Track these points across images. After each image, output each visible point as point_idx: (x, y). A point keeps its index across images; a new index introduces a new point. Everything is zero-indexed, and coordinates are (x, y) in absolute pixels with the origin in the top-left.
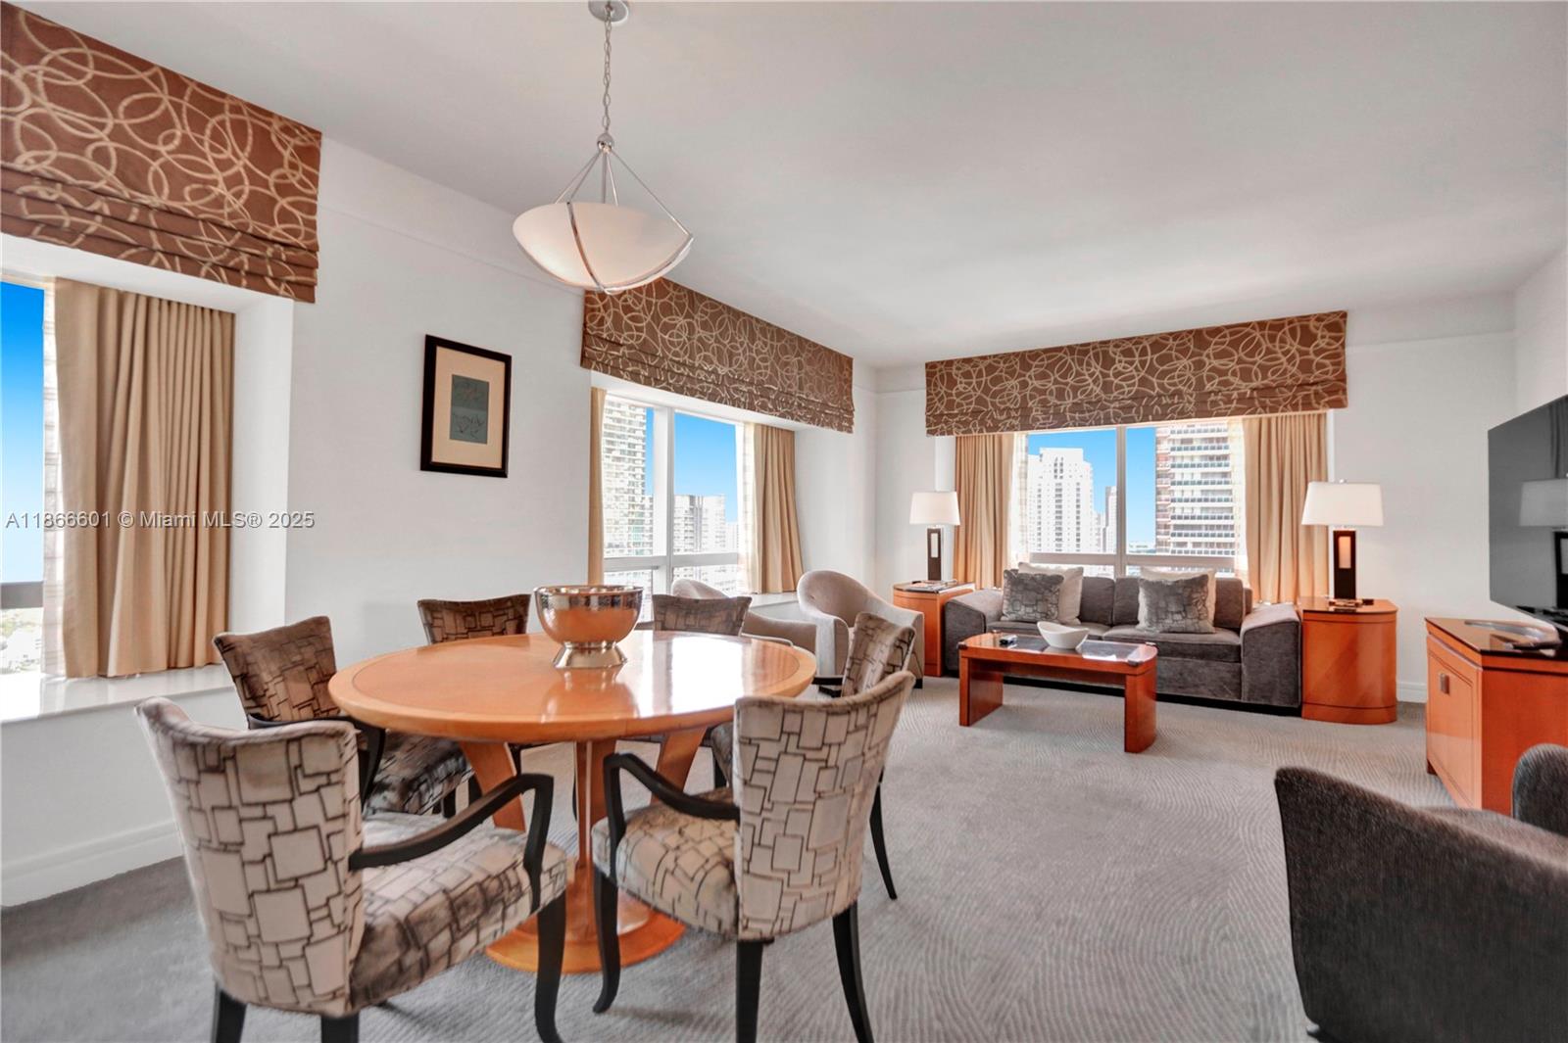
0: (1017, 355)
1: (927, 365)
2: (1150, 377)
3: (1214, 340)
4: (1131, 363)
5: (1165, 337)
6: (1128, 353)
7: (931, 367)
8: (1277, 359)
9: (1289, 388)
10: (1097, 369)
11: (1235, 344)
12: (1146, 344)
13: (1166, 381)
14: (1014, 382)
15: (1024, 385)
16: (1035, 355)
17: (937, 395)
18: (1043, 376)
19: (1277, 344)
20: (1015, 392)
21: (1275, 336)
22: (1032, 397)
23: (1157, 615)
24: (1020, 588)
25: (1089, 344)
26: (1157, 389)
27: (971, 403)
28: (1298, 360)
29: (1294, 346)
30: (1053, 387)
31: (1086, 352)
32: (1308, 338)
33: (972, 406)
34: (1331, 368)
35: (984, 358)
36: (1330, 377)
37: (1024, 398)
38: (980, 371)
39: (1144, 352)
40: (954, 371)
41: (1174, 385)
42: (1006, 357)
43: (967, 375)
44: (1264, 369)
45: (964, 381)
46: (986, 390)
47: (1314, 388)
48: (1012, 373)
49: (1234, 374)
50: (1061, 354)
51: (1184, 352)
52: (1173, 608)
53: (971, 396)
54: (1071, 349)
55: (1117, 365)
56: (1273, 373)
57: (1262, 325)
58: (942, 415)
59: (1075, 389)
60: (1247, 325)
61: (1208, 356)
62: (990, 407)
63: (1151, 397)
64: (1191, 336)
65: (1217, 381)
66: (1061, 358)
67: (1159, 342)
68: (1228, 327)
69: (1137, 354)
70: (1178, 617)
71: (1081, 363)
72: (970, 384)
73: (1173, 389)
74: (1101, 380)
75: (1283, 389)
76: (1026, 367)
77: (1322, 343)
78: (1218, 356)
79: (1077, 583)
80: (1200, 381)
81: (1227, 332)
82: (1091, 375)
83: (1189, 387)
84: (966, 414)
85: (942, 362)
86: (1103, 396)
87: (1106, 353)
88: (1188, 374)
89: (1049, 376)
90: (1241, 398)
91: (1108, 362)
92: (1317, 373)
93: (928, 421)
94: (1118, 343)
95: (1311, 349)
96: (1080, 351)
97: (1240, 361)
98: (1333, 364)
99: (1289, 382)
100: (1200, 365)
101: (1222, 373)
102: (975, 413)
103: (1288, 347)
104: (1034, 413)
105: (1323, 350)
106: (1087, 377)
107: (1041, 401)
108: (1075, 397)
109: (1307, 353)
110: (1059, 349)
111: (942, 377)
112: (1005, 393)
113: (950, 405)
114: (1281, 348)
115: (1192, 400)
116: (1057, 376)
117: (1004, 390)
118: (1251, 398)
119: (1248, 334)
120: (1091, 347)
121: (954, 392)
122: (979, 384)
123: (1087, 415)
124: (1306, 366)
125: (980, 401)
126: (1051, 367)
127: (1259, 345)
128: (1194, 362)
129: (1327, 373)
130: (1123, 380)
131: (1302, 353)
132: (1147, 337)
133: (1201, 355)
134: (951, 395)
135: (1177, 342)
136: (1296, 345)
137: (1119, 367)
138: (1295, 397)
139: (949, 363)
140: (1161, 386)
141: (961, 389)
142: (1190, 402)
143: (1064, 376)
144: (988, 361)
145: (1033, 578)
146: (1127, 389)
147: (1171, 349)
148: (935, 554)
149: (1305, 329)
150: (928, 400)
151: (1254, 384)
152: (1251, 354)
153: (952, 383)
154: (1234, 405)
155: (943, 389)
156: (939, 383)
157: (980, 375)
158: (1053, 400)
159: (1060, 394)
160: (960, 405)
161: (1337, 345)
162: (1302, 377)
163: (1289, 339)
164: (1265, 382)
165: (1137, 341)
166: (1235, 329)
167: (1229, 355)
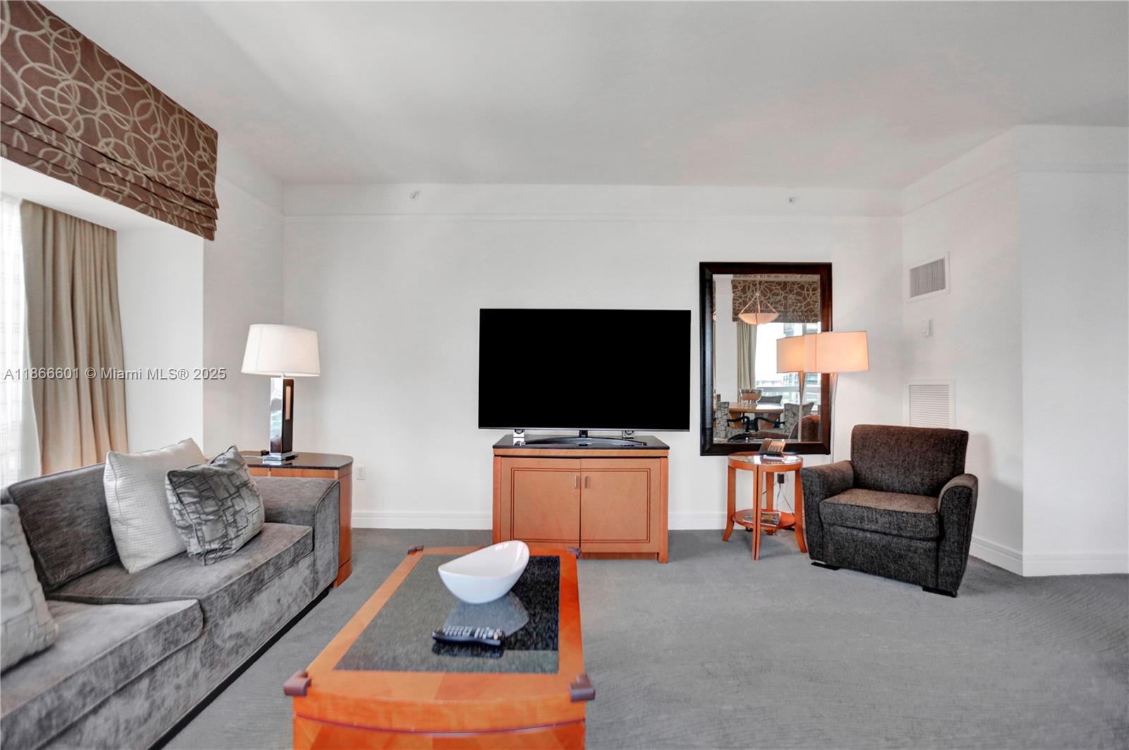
21: (168, 118)
26: (25, 100)
29: (182, 144)
32: (193, 145)
57: (156, 93)
73: (53, 116)
78: (113, 101)
83: (75, 128)
88: (73, 104)
90: (136, 186)
92: (200, 190)
95: (196, 158)
99: (181, 188)
100: (90, 99)
101: (118, 133)
103: (177, 141)
105: (203, 166)
109: (192, 160)
114: (173, 138)
124: (192, 176)
136: (184, 144)
142: (73, 156)
151: (151, 172)
164: (161, 174)
166: (135, 79)
167: (126, 112)
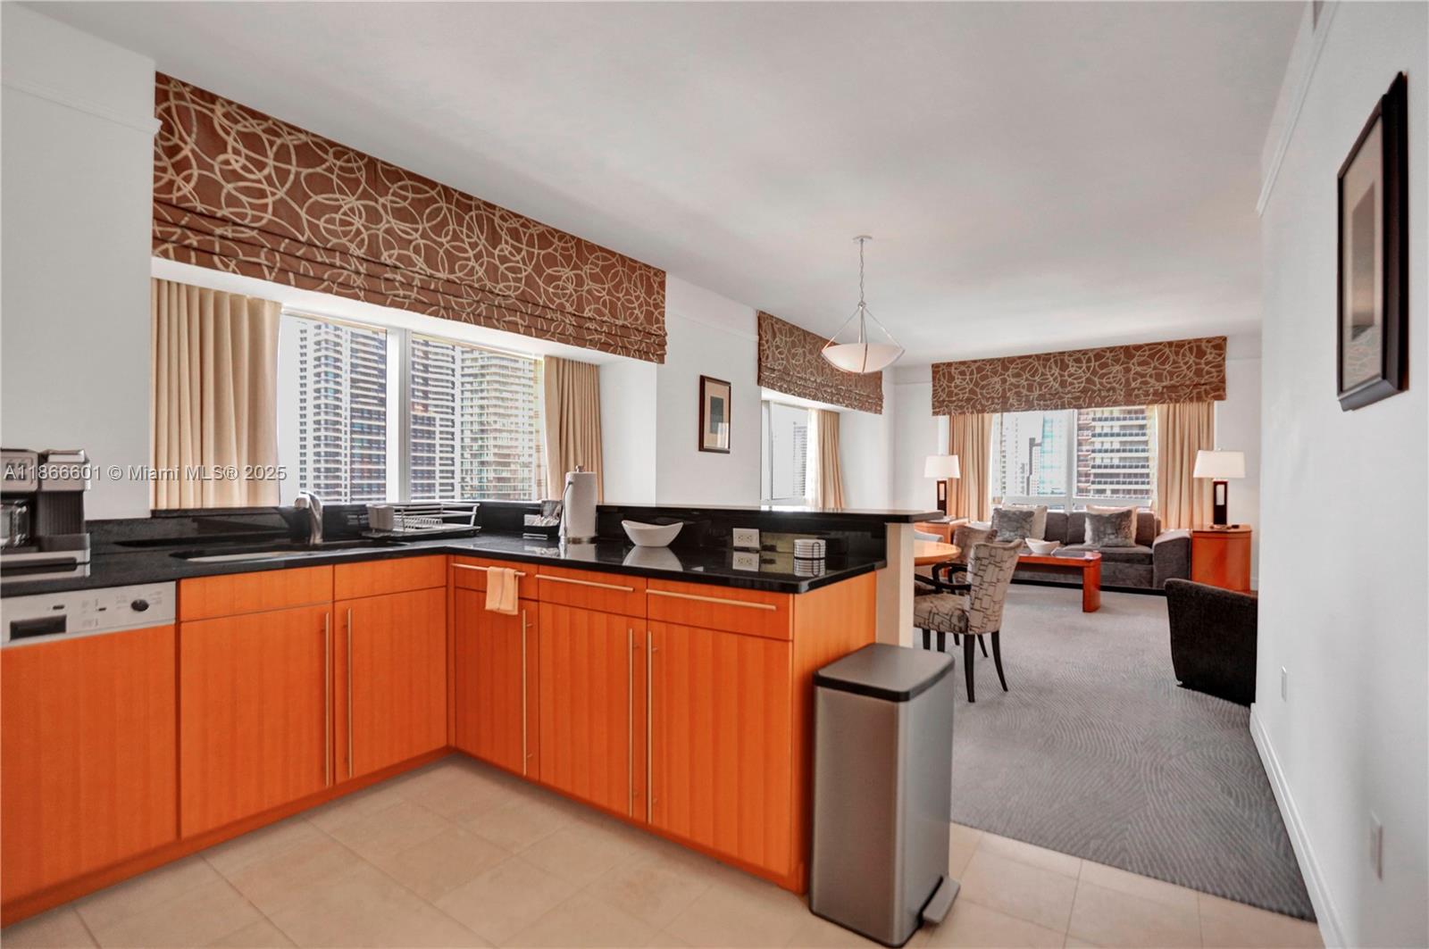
0: (999, 360)
1: (933, 366)
2: (1093, 378)
3: (1138, 354)
4: (1080, 368)
5: (1104, 350)
6: (1078, 361)
7: (936, 368)
8: (1180, 367)
9: (1188, 386)
10: (1056, 371)
11: (1152, 356)
12: (1091, 355)
13: (1104, 380)
14: (996, 379)
15: (1004, 381)
16: (1012, 360)
17: (940, 386)
18: (1018, 375)
19: (1180, 357)
20: (997, 386)
21: (1179, 352)
22: (1010, 390)
23: (1098, 536)
24: (1006, 520)
25: (1050, 354)
26: (1098, 386)
27: (965, 393)
28: (1194, 368)
29: (1191, 359)
30: (1025, 383)
31: (1049, 360)
32: (1201, 353)
33: (967, 395)
34: (1215, 374)
35: (975, 362)
36: (1214, 380)
37: (1004, 390)
38: (972, 370)
39: (1089, 360)
40: (953, 370)
41: (1110, 383)
42: (991, 361)
43: (962, 373)
44: (1171, 374)
45: (960, 377)
46: (977, 384)
47: (1204, 387)
48: (995, 373)
49: (1151, 376)
50: (1030, 360)
51: (1117, 361)
52: (1109, 531)
53: (965, 388)
54: (1038, 357)
55: (1070, 369)
56: (1177, 377)
57: (1170, 344)
58: (944, 401)
59: (1040, 385)
60: (1160, 344)
61: (1133, 364)
62: (980, 396)
63: (1094, 392)
64: (1122, 350)
65: (1139, 381)
66: (1031, 363)
67: (1099, 354)
68: (1147, 345)
69: (1084, 362)
70: (1112, 537)
71: (1045, 367)
72: (964, 380)
73: (1109, 386)
74: (1059, 379)
75: (1184, 388)
76: (1006, 369)
77: (1210, 357)
78: (1140, 364)
79: (1043, 516)
80: (1127, 381)
81: (1147, 348)
82: (1052, 375)
83: (1121, 384)
84: (962, 401)
85: (944, 364)
86: (1060, 390)
87: (1062, 361)
88: (1120, 376)
89: (1022, 376)
90: (1155, 393)
91: (1064, 367)
92: (1207, 377)
93: (933, 405)
94: (1071, 354)
95: (1203, 361)
96: (1045, 358)
97: (1155, 368)
98: (1217, 372)
99: (1188, 383)
100: (1127, 370)
101: (1143, 376)
102: (969, 400)
103: (1187, 359)
104: (1011, 400)
105: (1210, 363)
106: (1049, 376)
107: (1016, 393)
108: (1040, 390)
109: (1199, 364)
110: (1030, 357)
111: (944, 374)
112: (990, 387)
113: (950, 394)
114: (1183, 359)
115: (1122, 393)
116: (1028, 375)
117: (989, 384)
118: (1162, 393)
119: (1160, 350)
120: (1052, 356)
121: (953, 385)
122: (971, 380)
123: (1049, 402)
124: (1199, 373)
125: (972, 392)
126: (1023, 369)
127: (1168, 357)
128: (1124, 368)
129: (1212, 377)
130: (1075, 379)
131: (1197, 364)
132: (1092, 350)
133: (1128, 363)
134: (951, 387)
135: (1112, 354)
136: (1193, 358)
137: (1072, 370)
138: (1191, 392)
139: (949, 365)
140: (1101, 384)
141: (958, 383)
142: (1120, 395)
143: (1033, 376)
144: (978, 364)
145: (1014, 513)
146: (1077, 386)
147: (1108, 359)
148: (942, 498)
149: (1199, 347)
150: (934, 391)
151: (1164, 384)
152: (1163, 363)
153: (951, 379)
154: (1150, 397)
155: (945, 383)
156: (942, 379)
157: (972, 373)
158: (1025, 392)
159: (1030, 388)
160: (957, 394)
161: (1220, 359)
162: (1196, 380)
163: (1188, 354)
164: (1172, 382)
165: (1085, 352)
166: (1152, 346)
167: (1148, 364)
